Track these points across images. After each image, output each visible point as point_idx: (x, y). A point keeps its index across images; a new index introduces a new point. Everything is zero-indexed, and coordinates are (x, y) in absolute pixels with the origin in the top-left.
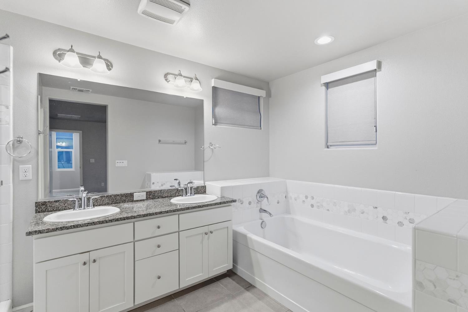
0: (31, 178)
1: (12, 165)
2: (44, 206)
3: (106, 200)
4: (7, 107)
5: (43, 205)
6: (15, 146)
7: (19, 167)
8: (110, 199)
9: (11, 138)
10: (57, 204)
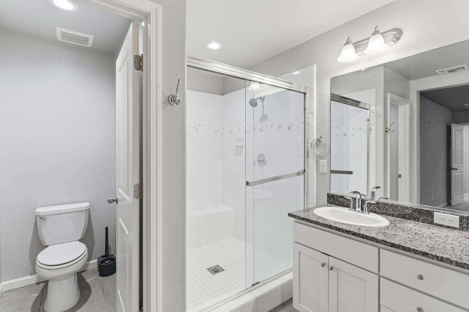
0: (326, 172)
1: (315, 160)
2: (333, 199)
3: (391, 209)
4: (312, 114)
5: (332, 197)
6: (318, 144)
7: (319, 161)
8: (395, 210)
9: (315, 137)
10: (342, 199)
